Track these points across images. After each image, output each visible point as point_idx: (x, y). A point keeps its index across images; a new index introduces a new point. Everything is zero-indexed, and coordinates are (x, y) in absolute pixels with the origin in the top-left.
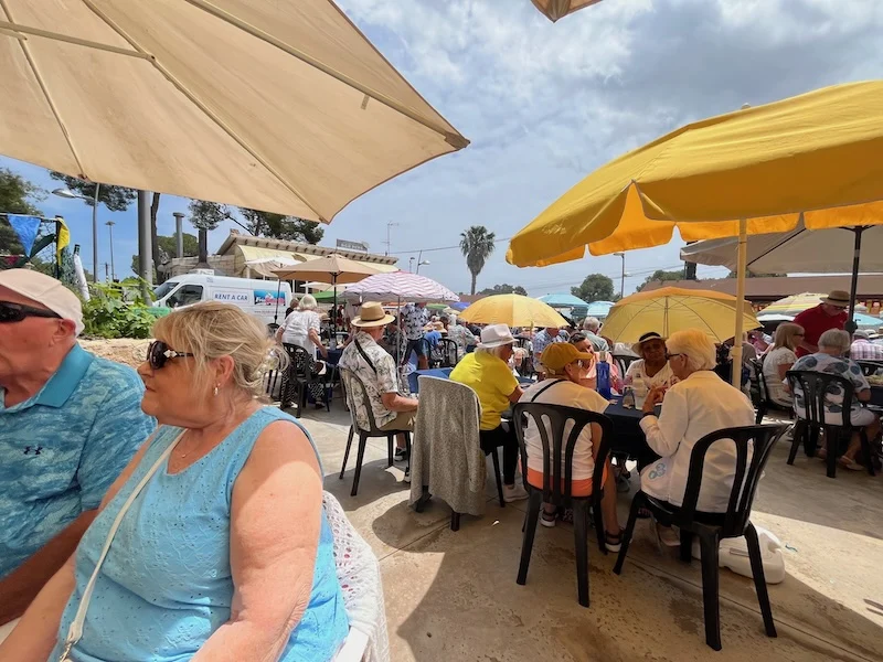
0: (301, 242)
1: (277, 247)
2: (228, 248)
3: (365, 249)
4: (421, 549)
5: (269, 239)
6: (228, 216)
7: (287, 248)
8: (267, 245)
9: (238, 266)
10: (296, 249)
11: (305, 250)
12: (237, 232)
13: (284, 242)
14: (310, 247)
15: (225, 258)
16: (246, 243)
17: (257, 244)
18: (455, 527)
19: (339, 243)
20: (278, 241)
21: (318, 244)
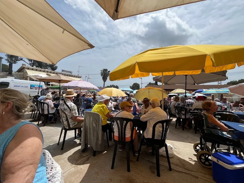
0: (49, 70)
1: (40, 71)
2: (21, 70)
3: (72, 73)
4: (83, 164)
5: (37, 68)
6: (21, 59)
7: (44, 71)
8: (36, 70)
9: (24, 76)
10: (47, 72)
11: (51, 72)
12: (25, 65)
13: (43, 69)
15: (19, 73)
16: (28, 69)
17: (33, 69)
18: (94, 155)
19: (63, 71)
20: (41, 69)
21: (56, 71)
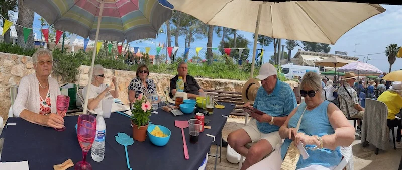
0: (322, 53)
1: (314, 55)
2: (297, 56)
3: (346, 54)
4: (365, 158)
5: (311, 52)
6: (298, 45)
7: (317, 55)
8: (310, 54)
9: (300, 61)
10: (321, 55)
11: (324, 56)
12: (300, 50)
13: (316, 53)
14: (326, 54)
15: (296, 59)
16: (303, 54)
17: (307, 54)
18: (377, 153)
19: (336, 52)
20: (314, 53)
21: (329, 53)
